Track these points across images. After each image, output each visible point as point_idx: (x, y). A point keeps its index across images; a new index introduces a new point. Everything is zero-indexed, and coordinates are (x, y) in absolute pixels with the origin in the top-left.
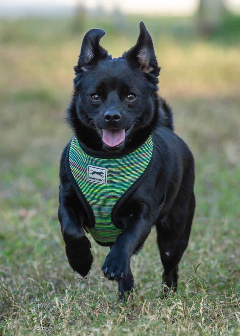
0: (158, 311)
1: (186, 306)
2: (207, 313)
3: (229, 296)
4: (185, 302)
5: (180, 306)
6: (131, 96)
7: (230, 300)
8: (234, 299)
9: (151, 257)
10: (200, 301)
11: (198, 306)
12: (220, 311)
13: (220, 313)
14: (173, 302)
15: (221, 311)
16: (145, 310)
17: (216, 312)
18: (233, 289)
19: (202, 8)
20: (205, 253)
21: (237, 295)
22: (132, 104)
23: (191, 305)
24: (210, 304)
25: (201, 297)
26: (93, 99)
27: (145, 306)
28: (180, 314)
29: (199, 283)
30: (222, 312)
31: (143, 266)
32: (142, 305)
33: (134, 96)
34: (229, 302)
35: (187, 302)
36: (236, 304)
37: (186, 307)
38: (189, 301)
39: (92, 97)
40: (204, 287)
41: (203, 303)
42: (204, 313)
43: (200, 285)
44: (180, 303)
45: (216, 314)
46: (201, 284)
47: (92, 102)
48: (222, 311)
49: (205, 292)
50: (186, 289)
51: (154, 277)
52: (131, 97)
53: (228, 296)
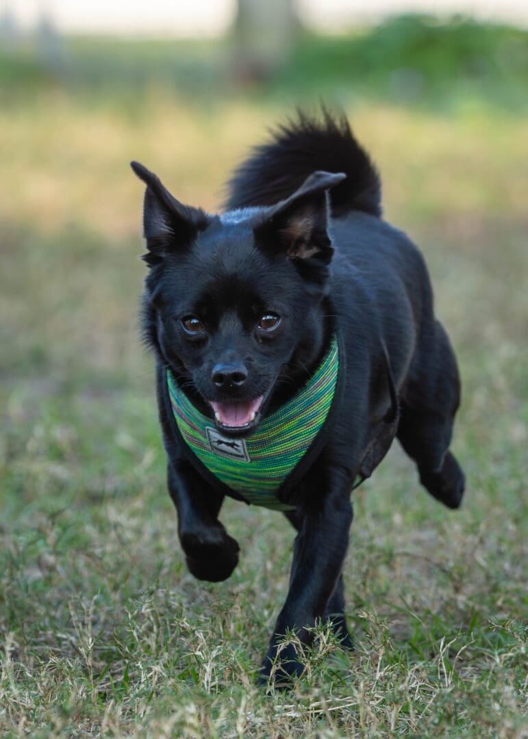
0: (139, 727)
1: (206, 715)
2: (255, 731)
3: (307, 692)
4: (203, 708)
5: (192, 715)
6: (268, 317)
7: (308, 704)
8: (316, 699)
9: (124, 601)
10: (238, 705)
11: (233, 715)
12: (284, 729)
13: (284, 731)
14: (175, 707)
15: (287, 727)
16: (111, 725)
17: (276, 730)
18: (314, 677)
19: (243, 20)
20: (251, 592)
21: (323, 690)
22: (271, 336)
23: (216, 714)
24: (262, 710)
25: (240, 695)
26: (187, 328)
27: (110, 715)
28: (191, 735)
29: (235, 663)
30: (288, 730)
31: (106, 622)
32: (102, 713)
33: (275, 318)
34: (306, 708)
35: (207, 706)
36: (321, 712)
37: (205, 720)
38: (213, 706)
39: (184, 324)
40: (246, 671)
41: (245, 711)
42: (246, 732)
43: (238, 667)
44: (192, 709)
45: (275, 734)
46: (239, 665)
47: (186, 333)
48: (290, 728)
49: (250, 683)
50: (206, 677)
51: (132, 647)
52: (270, 320)
53: (303, 693)
